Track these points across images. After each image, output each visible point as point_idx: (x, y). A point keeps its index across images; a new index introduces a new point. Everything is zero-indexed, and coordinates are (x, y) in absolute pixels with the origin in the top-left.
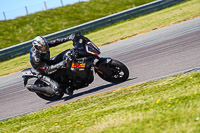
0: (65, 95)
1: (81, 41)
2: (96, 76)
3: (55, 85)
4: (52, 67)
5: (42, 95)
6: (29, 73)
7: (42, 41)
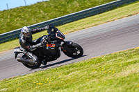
0: (42, 65)
1: (53, 30)
3: (35, 58)
4: (34, 46)
6: (18, 50)
7: (27, 30)
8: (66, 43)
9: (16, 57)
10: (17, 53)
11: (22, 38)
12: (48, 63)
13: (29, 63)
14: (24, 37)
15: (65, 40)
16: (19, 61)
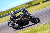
0: (21, 28)
2: (30, 22)
3: (18, 25)
4: (17, 20)
5: (14, 28)
6: (10, 22)
8: (31, 17)
9: (9, 25)
10: (9, 23)
11: (11, 16)
12: (24, 27)
13: (15, 27)
14: (12, 16)
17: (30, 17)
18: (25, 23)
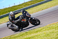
11: (10, 17)
12: (23, 29)
15: (31, 17)
16: (9, 28)
17: (30, 18)
18: (24, 24)
